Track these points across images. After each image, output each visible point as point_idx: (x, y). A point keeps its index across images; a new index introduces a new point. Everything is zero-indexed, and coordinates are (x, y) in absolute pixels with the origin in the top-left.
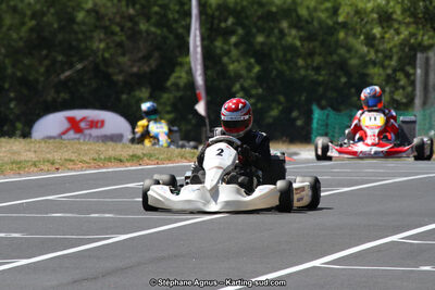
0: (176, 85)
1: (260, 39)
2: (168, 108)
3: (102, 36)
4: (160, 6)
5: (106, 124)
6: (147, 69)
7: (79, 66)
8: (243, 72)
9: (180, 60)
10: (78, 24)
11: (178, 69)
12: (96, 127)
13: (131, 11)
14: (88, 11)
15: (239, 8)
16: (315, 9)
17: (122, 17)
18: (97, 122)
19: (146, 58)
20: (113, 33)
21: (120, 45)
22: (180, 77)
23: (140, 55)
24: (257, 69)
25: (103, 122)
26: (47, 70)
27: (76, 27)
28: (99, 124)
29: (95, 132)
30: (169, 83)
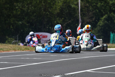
0: (99, 25)
2: (97, 32)
4: (96, 3)
5: (48, 37)
7: (72, 20)
9: (101, 18)
10: (73, 8)
11: (100, 21)
12: (45, 37)
13: (87, 5)
17: (85, 6)
18: (45, 36)
22: (101, 23)
25: (47, 36)
28: (46, 37)
29: (44, 39)
30: (97, 25)
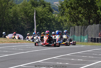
1: (48, 24)
3: (23, 22)
6: (30, 27)
8: (45, 29)
14: (21, 18)
15: (45, 18)
16: (57, 19)
19: (30, 26)
20: (25, 21)
21: (26, 23)
23: (29, 25)
24: (48, 28)
26: (13, 27)
27: (18, 20)
